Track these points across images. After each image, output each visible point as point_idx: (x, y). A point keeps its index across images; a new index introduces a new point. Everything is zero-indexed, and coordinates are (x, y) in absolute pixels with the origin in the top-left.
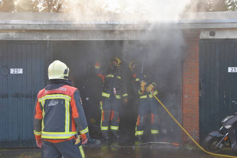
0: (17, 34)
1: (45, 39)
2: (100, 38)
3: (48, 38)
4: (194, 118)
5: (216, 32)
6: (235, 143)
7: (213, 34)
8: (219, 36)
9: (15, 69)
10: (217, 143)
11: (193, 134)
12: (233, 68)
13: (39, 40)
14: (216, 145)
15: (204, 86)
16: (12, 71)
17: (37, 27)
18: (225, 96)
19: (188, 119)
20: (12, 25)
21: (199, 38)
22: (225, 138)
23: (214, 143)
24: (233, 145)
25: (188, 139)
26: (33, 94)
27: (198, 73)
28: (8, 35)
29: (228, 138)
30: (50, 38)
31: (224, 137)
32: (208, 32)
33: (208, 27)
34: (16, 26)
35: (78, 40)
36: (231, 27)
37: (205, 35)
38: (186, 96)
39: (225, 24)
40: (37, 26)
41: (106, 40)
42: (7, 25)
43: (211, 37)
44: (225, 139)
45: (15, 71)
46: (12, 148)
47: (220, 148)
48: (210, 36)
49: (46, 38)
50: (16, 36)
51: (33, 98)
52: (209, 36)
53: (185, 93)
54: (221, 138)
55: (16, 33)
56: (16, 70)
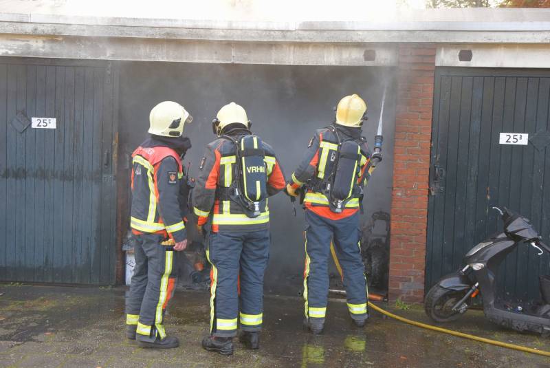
0: (47, 45)
1: (103, 58)
2: (218, 60)
3: (108, 55)
4: (414, 243)
5: (473, 52)
7: (466, 56)
8: (480, 60)
9: (42, 119)
10: (454, 303)
11: (412, 277)
12: (512, 135)
13: (89, 58)
14: (452, 307)
15: (444, 174)
16: (35, 122)
17: (84, 30)
18: (489, 198)
19: (402, 243)
20: (33, 25)
21: (434, 63)
22: (472, 293)
23: (449, 303)
25: (398, 287)
26: (75, 173)
27: (427, 144)
28: (29, 47)
29: (479, 294)
30: (113, 55)
31: (471, 291)
32: (457, 52)
33: (452, 41)
34: (40, 28)
35: (172, 61)
36: (506, 41)
37: (447, 59)
38: (400, 194)
39: (493, 34)
40: (85, 27)
41: (229, 62)
42: (23, 25)
43: (463, 64)
44: (473, 296)
45: (42, 124)
46: (33, 283)
47: (461, 311)
48: (461, 60)
49: (105, 55)
50: (43, 47)
51: (75, 181)
52: (458, 59)
53: (398, 187)
54: (464, 292)
55: (44, 42)
56: (42, 121)
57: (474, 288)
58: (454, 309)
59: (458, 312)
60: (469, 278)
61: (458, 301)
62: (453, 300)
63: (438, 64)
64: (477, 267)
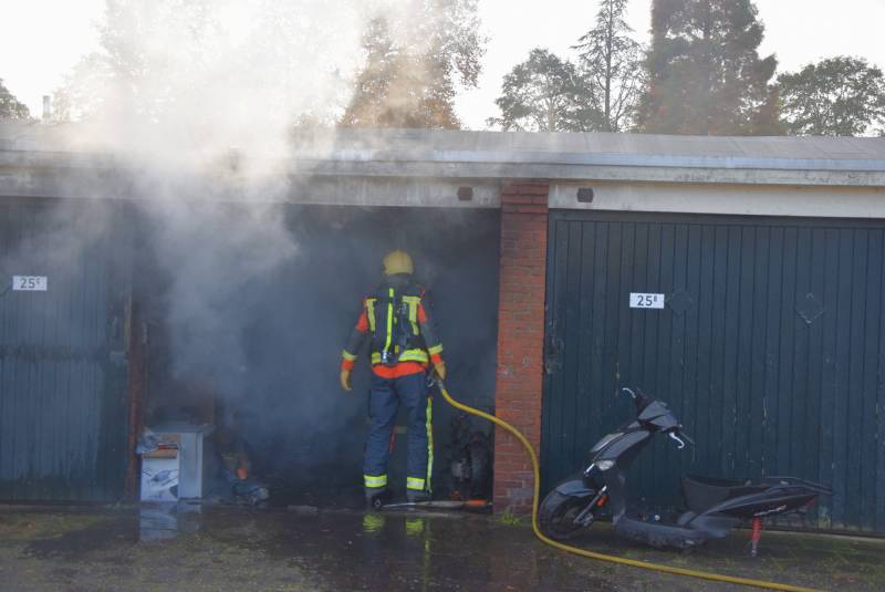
0: (36, 179)
5: (594, 190)
6: (623, 512)
7: (586, 195)
8: (603, 202)
9: (27, 278)
10: (577, 514)
11: (523, 482)
12: (645, 295)
14: (573, 519)
15: (562, 344)
16: (18, 283)
18: (618, 376)
21: (546, 205)
22: (599, 500)
23: (570, 514)
24: (616, 519)
25: (505, 494)
27: (540, 306)
28: (12, 182)
29: (607, 500)
31: (597, 498)
32: (574, 191)
33: (568, 177)
34: (28, 158)
36: (632, 178)
37: (561, 199)
38: (506, 373)
39: (616, 169)
43: (582, 206)
44: (600, 504)
45: (27, 284)
47: (586, 524)
48: (580, 201)
50: (32, 183)
52: (576, 200)
53: (503, 363)
54: (588, 500)
56: (28, 281)
57: (600, 493)
58: (576, 521)
59: (581, 526)
60: (595, 480)
61: (580, 511)
62: (574, 510)
63: (551, 205)
64: (605, 465)
